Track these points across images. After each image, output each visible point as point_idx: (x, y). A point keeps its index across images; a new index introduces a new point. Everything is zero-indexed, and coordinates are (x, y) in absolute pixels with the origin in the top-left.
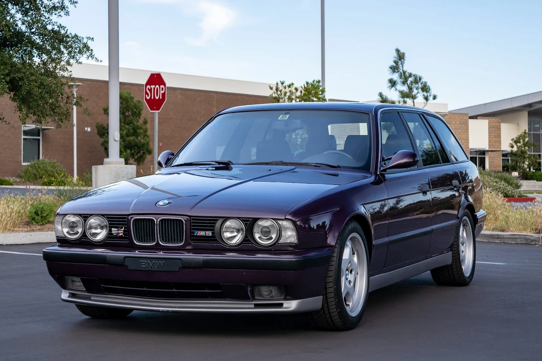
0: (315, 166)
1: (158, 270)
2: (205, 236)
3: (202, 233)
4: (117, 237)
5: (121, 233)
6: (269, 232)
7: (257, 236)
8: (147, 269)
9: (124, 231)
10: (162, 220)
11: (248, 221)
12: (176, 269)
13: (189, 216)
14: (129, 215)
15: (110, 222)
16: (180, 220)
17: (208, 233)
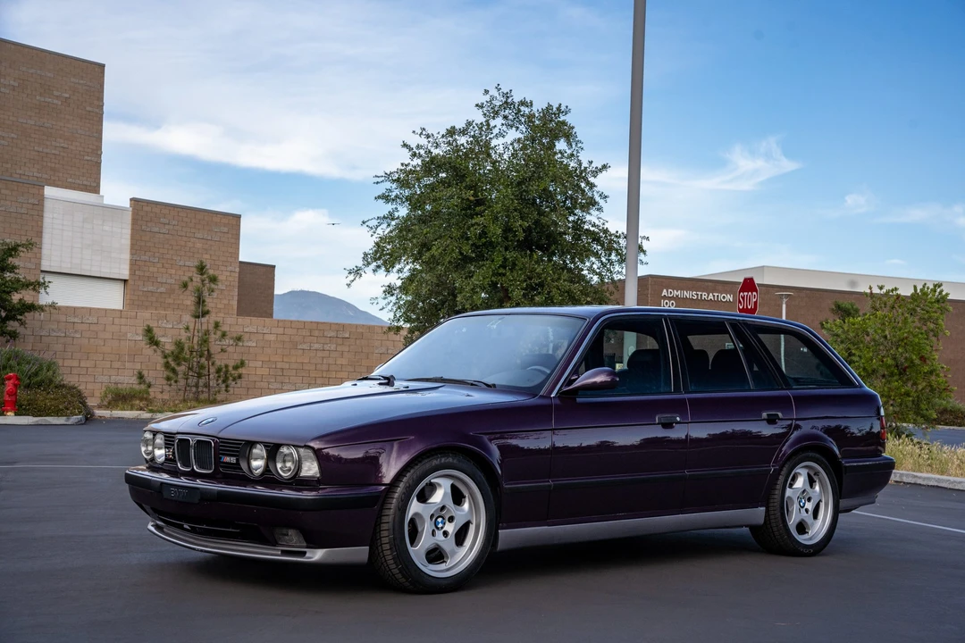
0: (472, 384)
1: (183, 500)
2: (231, 464)
3: (228, 459)
4: (169, 459)
5: (171, 454)
7: (278, 466)
8: (175, 498)
9: (173, 452)
10: (197, 441)
11: (269, 446)
12: (196, 500)
13: (218, 438)
14: (175, 434)
15: (166, 441)
16: (210, 443)
17: (233, 460)
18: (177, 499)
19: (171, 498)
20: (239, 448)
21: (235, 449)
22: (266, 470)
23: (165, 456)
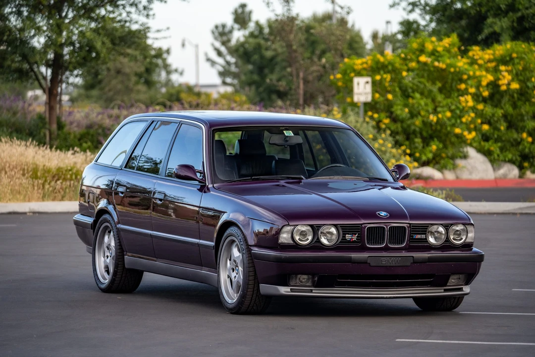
1: (396, 265)
2: (421, 239)
3: (419, 236)
4: (350, 242)
5: (355, 238)
6: (459, 235)
7: (452, 237)
8: (387, 265)
9: (357, 237)
10: (391, 227)
11: (448, 226)
12: (409, 264)
13: (410, 224)
14: (361, 224)
15: (344, 230)
16: (404, 227)
17: (423, 236)
18: (389, 265)
19: (382, 265)
20: (427, 229)
21: (424, 229)
22: (446, 241)
23: (342, 239)
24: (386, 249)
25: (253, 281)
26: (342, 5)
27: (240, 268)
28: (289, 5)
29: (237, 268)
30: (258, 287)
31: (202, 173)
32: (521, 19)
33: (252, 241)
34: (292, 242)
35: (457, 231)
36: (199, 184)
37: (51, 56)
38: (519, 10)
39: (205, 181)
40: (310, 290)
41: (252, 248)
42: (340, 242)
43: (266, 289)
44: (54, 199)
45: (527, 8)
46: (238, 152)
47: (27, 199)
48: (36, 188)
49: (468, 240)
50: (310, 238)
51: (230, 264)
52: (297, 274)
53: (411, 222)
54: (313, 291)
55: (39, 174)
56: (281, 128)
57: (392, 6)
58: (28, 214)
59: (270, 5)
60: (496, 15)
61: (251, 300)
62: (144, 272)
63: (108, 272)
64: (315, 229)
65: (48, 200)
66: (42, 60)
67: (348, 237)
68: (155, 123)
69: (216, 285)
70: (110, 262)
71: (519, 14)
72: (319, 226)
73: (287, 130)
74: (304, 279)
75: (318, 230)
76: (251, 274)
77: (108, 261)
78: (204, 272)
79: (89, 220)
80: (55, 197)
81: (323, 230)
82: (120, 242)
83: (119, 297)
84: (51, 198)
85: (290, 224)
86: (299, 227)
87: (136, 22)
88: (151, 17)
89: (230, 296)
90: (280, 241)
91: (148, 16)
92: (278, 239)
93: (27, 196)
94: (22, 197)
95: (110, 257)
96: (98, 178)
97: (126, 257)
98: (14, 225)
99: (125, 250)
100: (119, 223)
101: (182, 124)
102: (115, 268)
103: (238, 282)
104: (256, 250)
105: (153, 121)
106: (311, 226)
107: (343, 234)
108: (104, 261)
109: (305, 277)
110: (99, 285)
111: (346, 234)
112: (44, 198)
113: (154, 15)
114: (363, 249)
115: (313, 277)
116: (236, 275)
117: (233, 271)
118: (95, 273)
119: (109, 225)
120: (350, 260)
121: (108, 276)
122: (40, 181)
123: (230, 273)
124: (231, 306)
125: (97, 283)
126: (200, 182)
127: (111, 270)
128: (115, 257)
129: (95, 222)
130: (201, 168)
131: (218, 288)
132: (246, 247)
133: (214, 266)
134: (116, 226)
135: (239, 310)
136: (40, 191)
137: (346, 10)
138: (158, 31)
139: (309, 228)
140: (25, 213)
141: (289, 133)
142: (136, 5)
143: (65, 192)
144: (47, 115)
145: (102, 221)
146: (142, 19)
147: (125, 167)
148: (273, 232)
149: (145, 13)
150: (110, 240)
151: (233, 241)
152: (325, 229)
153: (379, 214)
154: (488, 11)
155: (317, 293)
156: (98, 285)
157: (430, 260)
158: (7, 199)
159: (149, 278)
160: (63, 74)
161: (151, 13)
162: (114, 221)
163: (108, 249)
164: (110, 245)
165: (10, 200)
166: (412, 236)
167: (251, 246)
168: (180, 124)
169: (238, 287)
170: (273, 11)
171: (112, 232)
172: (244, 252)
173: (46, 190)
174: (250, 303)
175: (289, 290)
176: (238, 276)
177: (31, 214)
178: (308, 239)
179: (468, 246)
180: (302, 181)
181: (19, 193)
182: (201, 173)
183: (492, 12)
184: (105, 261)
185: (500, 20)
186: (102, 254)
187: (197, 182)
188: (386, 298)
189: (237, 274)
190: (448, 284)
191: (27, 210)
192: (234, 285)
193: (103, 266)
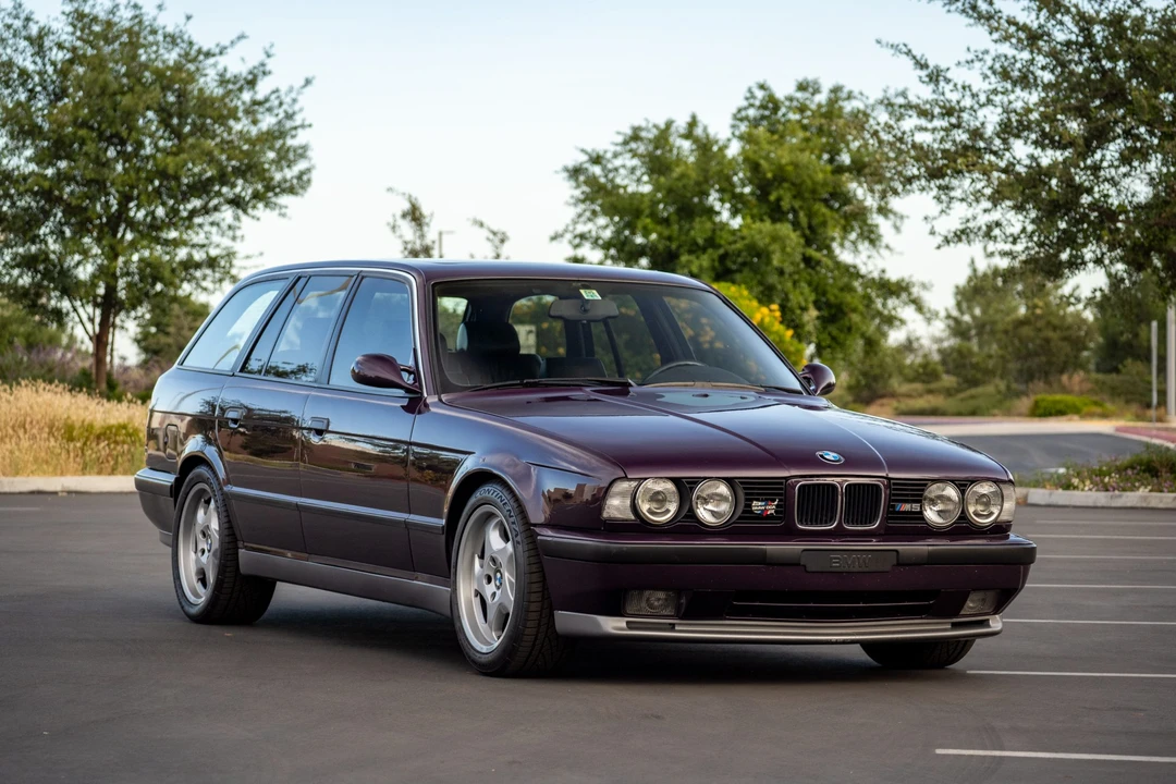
1: (860, 570)
2: (911, 512)
3: (907, 507)
4: (762, 517)
5: (771, 509)
6: (987, 504)
7: (971, 509)
8: (842, 569)
9: (777, 506)
10: (849, 485)
11: (965, 485)
12: (887, 567)
13: (889, 479)
14: (786, 478)
15: (747, 490)
16: (877, 486)
17: (916, 507)
18: (846, 569)
19: (831, 570)
20: (923, 490)
21: (916, 492)
22: (960, 518)
23: (744, 512)
24: (839, 534)
25: (539, 604)
26: (495, 229)
27: (506, 575)
28: (421, 230)
29: (498, 575)
30: (552, 616)
31: (415, 372)
32: (723, 258)
33: (538, 514)
34: (633, 518)
35: (984, 495)
36: (407, 395)
37: (101, 291)
38: (720, 246)
39: (421, 388)
40: (670, 624)
41: (537, 530)
42: (740, 518)
43: (569, 621)
44: (100, 473)
45: (730, 244)
46: (465, 347)
47: (59, 471)
48: (72, 455)
49: (1004, 517)
50: (673, 508)
51: (482, 566)
52: (642, 588)
53: (891, 475)
54: (677, 628)
55: (75, 434)
56: (574, 284)
57: (554, 238)
58: (60, 494)
59: (397, 228)
60: (690, 252)
61: (534, 645)
62: (278, 583)
63: (203, 581)
64: (685, 489)
65: (90, 474)
66: (89, 296)
67: (757, 506)
68: (302, 281)
69: (448, 613)
70: (208, 562)
71: (721, 251)
72: (695, 482)
73: (586, 287)
74: (659, 599)
75: (692, 489)
76: (535, 587)
77: (204, 559)
78: (420, 583)
79: (167, 479)
80: (102, 469)
81: (702, 491)
82: (229, 522)
83: (228, 633)
84: (96, 470)
85: (629, 477)
86: (649, 484)
87: (218, 246)
88: (238, 240)
89: (483, 638)
90: (605, 515)
91: (234, 238)
92: (600, 509)
93: (59, 467)
94: (51, 469)
95: (209, 551)
96: (183, 399)
97: (242, 552)
98: (37, 509)
99: (239, 538)
100: (228, 482)
101: (363, 277)
102: (218, 574)
103: (501, 606)
104: (548, 535)
105: (300, 278)
106: (675, 481)
107: (747, 500)
108: (195, 560)
109: (661, 595)
110: (186, 608)
111: (752, 500)
112: (84, 470)
113: (243, 237)
114: (790, 533)
115: (679, 598)
116: (494, 589)
117: (489, 581)
118: (178, 583)
119: (206, 487)
120: (762, 559)
121: (204, 590)
122: (78, 445)
123: (480, 584)
124: (484, 659)
125: (180, 603)
126: (408, 390)
127: (211, 578)
128: (218, 553)
129: (179, 482)
130: (411, 363)
131: (452, 619)
132: (522, 528)
133: (445, 570)
134: (221, 489)
135: (503, 667)
136: (78, 459)
137: (500, 236)
138: (248, 257)
139: (670, 486)
140: (55, 493)
141: (591, 295)
142: (218, 225)
143: (116, 463)
144: (94, 371)
145: (192, 479)
146: (226, 242)
147: (241, 371)
148: (587, 496)
149: (231, 233)
150: (209, 519)
151: (490, 516)
152: (704, 489)
153: (822, 456)
154: (680, 247)
155: (687, 631)
156: (182, 607)
157: (934, 559)
158: (29, 471)
159: (288, 594)
160: (116, 314)
161: (239, 233)
162: (218, 479)
163: (204, 535)
164: (208, 527)
165: (32, 472)
166: (893, 506)
167: (535, 525)
168: (360, 278)
169: (503, 618)
170: (401, 237)
171: (213, 501)
172: (519, 538)
173: (88, 459)
174: (531, 652)
175: (624, 625)
176: (504, 592)
177: (65, 494)
178: (668, 511)
179: (1000, 529)
180: (630, 389)
181: (47, 462)
182: (410, 373)
183: (686, 248)
184: (198, 561)
185: (698, 258)
186: (192, 546)
187: (401, 392)
188: (837, 643)
189: (498, 588)
190: (962, 612)
191: (59, 488)
192: (492, 613)
193: (193, 569)
